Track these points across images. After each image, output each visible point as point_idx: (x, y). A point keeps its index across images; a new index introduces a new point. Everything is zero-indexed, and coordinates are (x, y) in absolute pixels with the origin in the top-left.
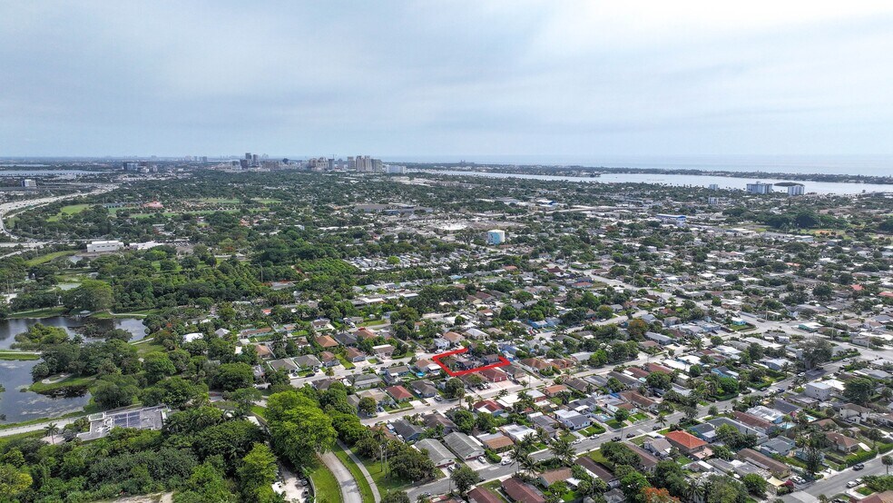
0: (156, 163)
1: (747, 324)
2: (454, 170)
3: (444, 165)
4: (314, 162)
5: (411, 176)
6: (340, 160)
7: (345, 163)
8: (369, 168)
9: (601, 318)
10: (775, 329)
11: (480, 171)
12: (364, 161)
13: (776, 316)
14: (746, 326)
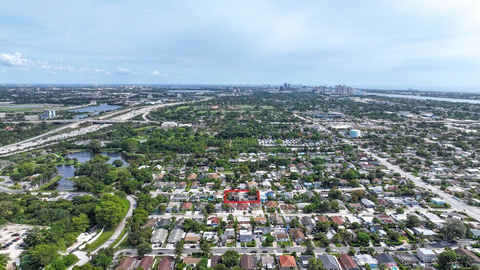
0: (239, 88)
1: (445, 205)
2: (399, 94)
3: (394, 91)
4: (316, 88)
5: (362, 97)
6: (331, 87)
7: (334, 89)
8: (345, 92)
9: (349, 186)
10: (460, 211)
11: (415, 95)
12: (343, 88)
13: (476, 203)
14: (444, 206)
